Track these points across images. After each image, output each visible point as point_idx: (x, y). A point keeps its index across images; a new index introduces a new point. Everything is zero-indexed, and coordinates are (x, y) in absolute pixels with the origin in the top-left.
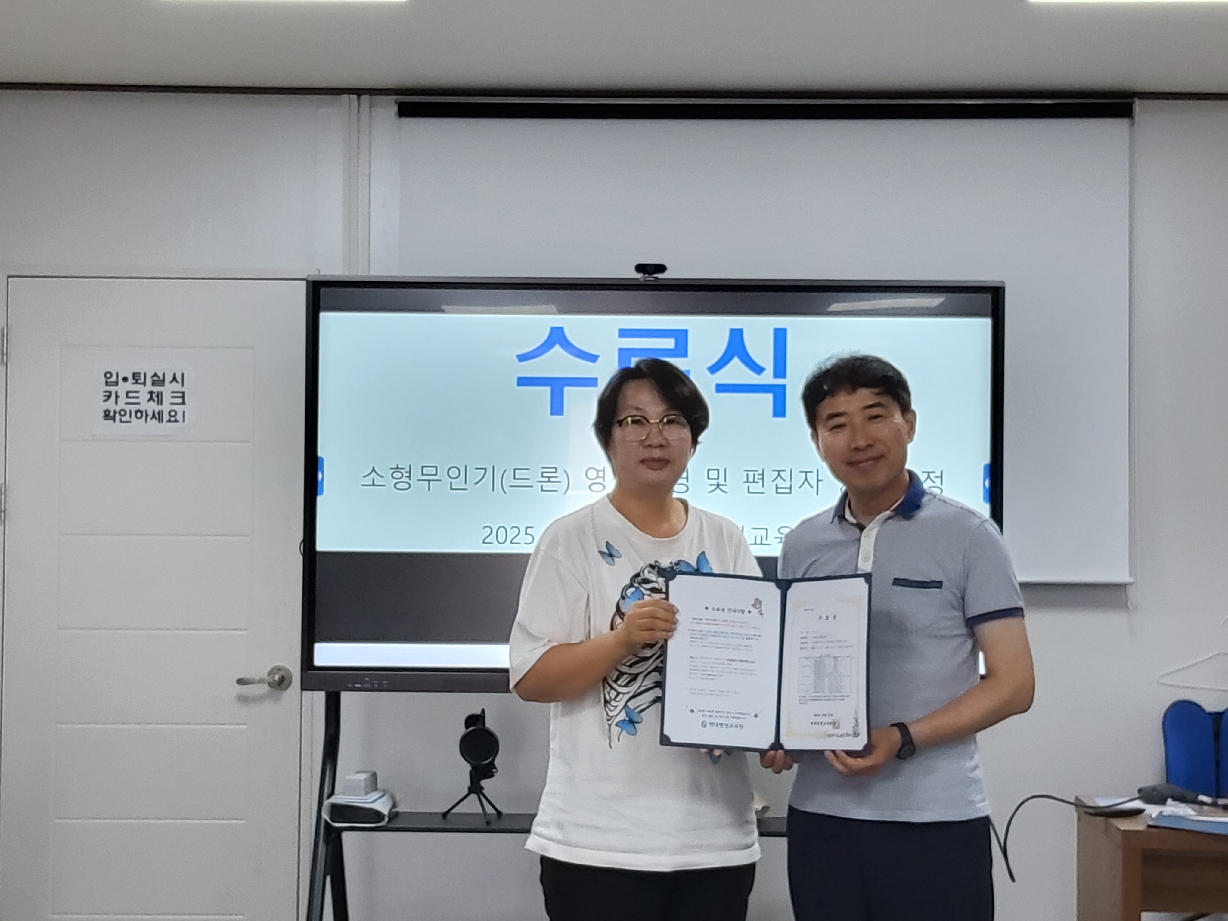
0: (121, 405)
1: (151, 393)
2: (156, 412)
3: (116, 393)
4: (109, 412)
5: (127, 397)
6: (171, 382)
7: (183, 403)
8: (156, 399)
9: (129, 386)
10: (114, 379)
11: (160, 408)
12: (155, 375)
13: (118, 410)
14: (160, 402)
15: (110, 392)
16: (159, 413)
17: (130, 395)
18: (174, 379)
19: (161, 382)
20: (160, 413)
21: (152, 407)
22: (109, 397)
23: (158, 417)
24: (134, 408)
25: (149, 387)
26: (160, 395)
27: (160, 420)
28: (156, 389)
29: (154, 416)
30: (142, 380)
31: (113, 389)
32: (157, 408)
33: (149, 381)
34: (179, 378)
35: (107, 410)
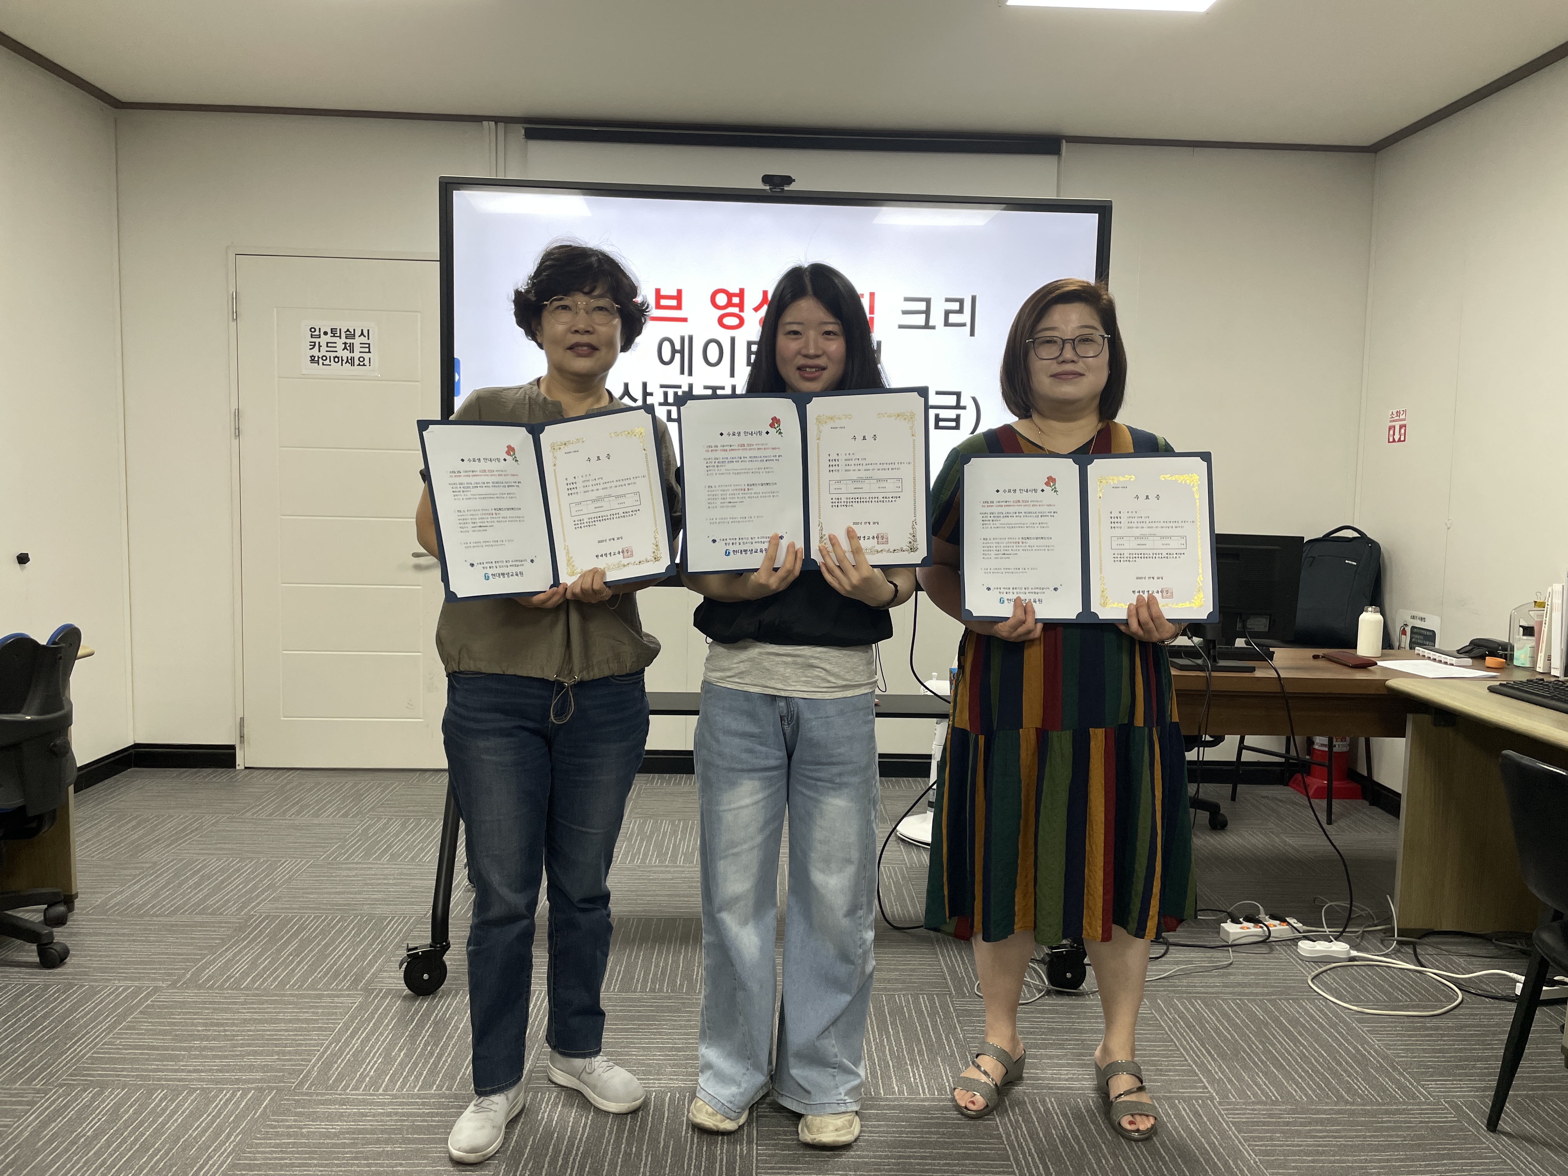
0: (323, 353)
1: (345, 343)
2: (349, 358)
3: (319, 343)
4: (315, 357)
5: (327, 346)
6: (359, 336)
7: (369, 352)
8: (348, 348)
9: (328, 338)
10: (317, 333)
11: (352, 355)
12: (348, 330)
13: (320, 356)
14: (352, 351)
15: (315, 343)
16: (351, 359)
17: (329, 345)
18: (362, 334)
19: (353, 336)
20: (353, 359)
21: (346, 354)
22: (314, 346)
23: (351, 361)
24: (333, 354)
25: (343, 340)
26: (352, 346)
27: (353, 364)
29: (347, 361)
30: (338, 335)
31: (317, 340)
32: (350, 355)
33: (343, 335)
34: (365, 333)
35: (313, 356)
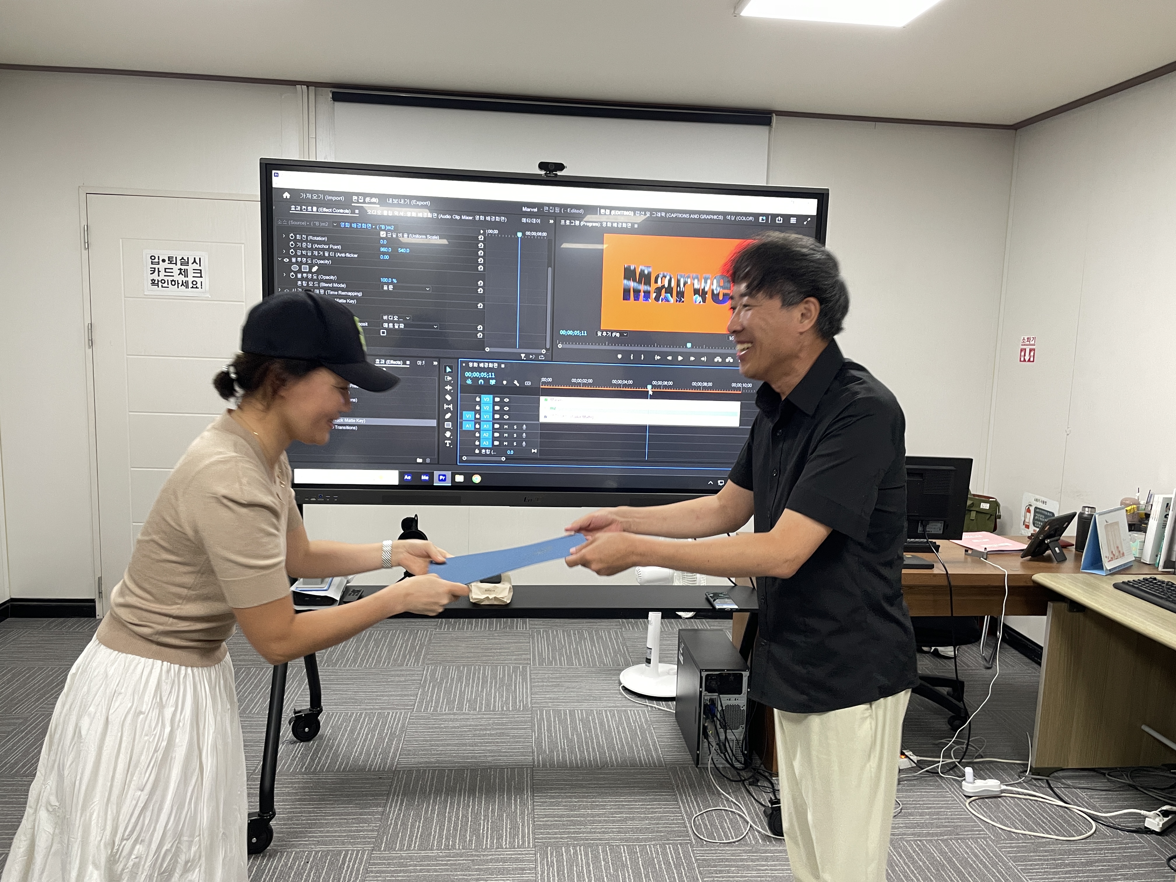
0: (162, 277)
1: (180, 269)
3: (158, 268)
5: (165, 272)
6: (192, 264)
7: (201, 277)
8: (183, 273)
9: (166, 265)
10: (156, 260)
12: (183, 258)
13: (160, 280)
14: (186, 276)
15: (155, 268)
17: (167, 270)
18: (195, 261)
19: (186, 263)
20: (187, 282)
21: (181, 278)
22: (154, 271)
23: (185, 284)
24: (170, 279)
25: (179, 266)
26: (186, 271)
27: (187, 287)
28: (183, 267)
29: (182, 284)
30: (174, 262)
32: (185, 279)
33: (179, 262)
35: (153, 280)
